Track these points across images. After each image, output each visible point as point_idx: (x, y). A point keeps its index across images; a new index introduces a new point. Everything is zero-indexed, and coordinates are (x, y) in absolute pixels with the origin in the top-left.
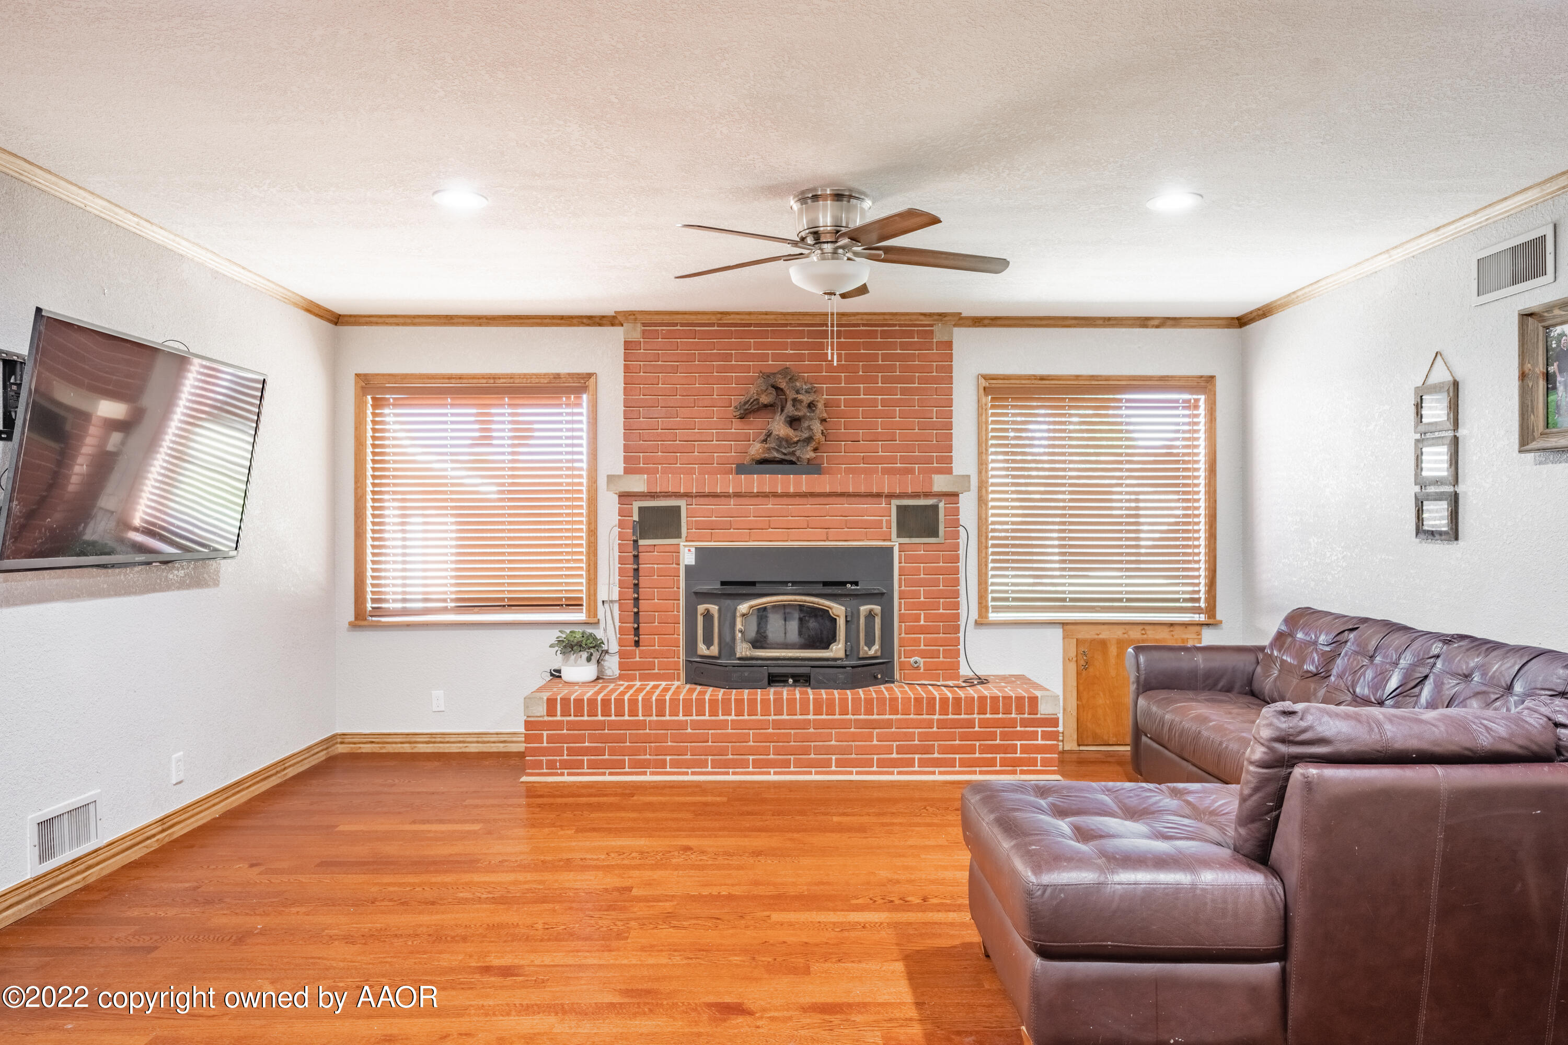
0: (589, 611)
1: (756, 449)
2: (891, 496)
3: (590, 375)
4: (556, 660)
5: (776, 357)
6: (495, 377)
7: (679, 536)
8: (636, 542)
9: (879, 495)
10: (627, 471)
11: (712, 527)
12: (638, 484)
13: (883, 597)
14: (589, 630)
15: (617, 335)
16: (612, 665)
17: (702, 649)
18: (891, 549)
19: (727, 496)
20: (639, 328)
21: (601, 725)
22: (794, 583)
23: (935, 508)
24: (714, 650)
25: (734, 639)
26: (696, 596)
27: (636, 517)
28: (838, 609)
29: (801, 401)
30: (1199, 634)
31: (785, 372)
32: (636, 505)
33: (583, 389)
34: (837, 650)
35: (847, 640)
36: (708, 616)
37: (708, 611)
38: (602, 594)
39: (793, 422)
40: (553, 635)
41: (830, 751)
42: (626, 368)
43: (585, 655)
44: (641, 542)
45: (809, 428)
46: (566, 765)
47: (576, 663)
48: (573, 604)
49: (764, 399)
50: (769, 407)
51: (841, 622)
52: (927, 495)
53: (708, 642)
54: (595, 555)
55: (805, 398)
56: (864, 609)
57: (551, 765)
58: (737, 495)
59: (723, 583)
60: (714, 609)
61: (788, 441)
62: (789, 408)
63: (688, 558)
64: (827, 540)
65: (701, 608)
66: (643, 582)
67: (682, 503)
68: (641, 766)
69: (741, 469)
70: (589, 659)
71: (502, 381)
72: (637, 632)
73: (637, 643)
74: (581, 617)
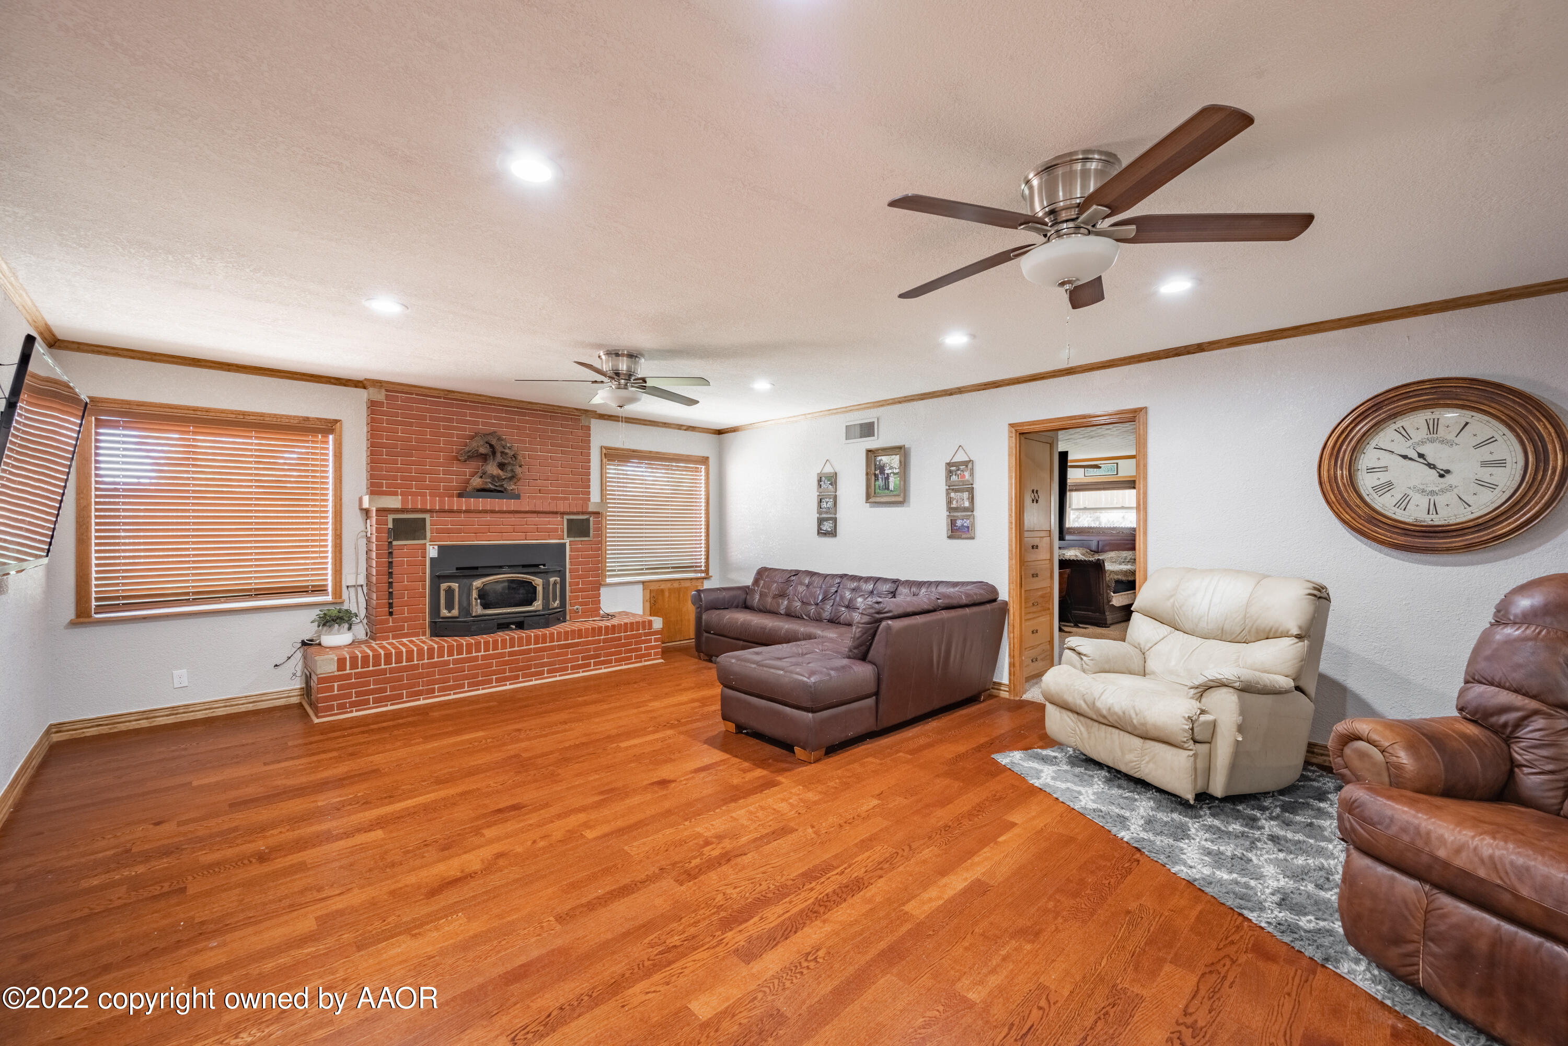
0: (335, 594)
1: (477, 482)
2: (563, 513)
3: (336, 421)
4: (311, 632)
5: (484, 424)
6: (244, 414)
7: (425, 538)
8: (390, 543)
9: (556, 513)
10: (369, 493)
11: (449, 531)
12: (394, 502)
13: (561, 574)
14: (337, 608)
15: (362, 396)
17: (444, 612)
18: (564, 544)
19: (459, 511)
20: (383, 392)
21: (383, 672)
22: (510, 566)
23: (588, 520)
24: (455, 612)
25: (469, 604)
26: (438, 579)
27: (390, 525)
28: (538, 581)
29: (506, 454)
30: (703, 583)
31: (493, 434)
32: (391, 517)
33: (331, 431)
34: (538, 605)
35: (543, 599)
36: (450, 591)
37: (450, 587)
38: (349, 578)
39: (502, 466)
40: (315, 613)
41: (543, 665)
42: (370, 419)
43: (346, 626)
44: (395, 543)
45: (512, 471)
46: (354, 705)
47: (339, 632)
48: (322, 589)
49: (482, 450)
50: (484, 458)
51: (540, 589)
52: (583, 513)
53: (450, 607)
54: (341, 552)
55: (511, 453)
56: (552, 580)
57: (342, 707)
58: (467, 511)
59: (457, 569)
60: (455, 585)
61: (499, 478)
62: (499, 458)
63: (432, 552)
64: (526, 540)
65: (444, 586)
66: (395, 570)
67: (427, 516)
68: (416, 695)
69: (460, 496)
70: (342, 629)
71: (251, 417)
72: (391, 605)
73: (391, 614)
74: (329, 598)
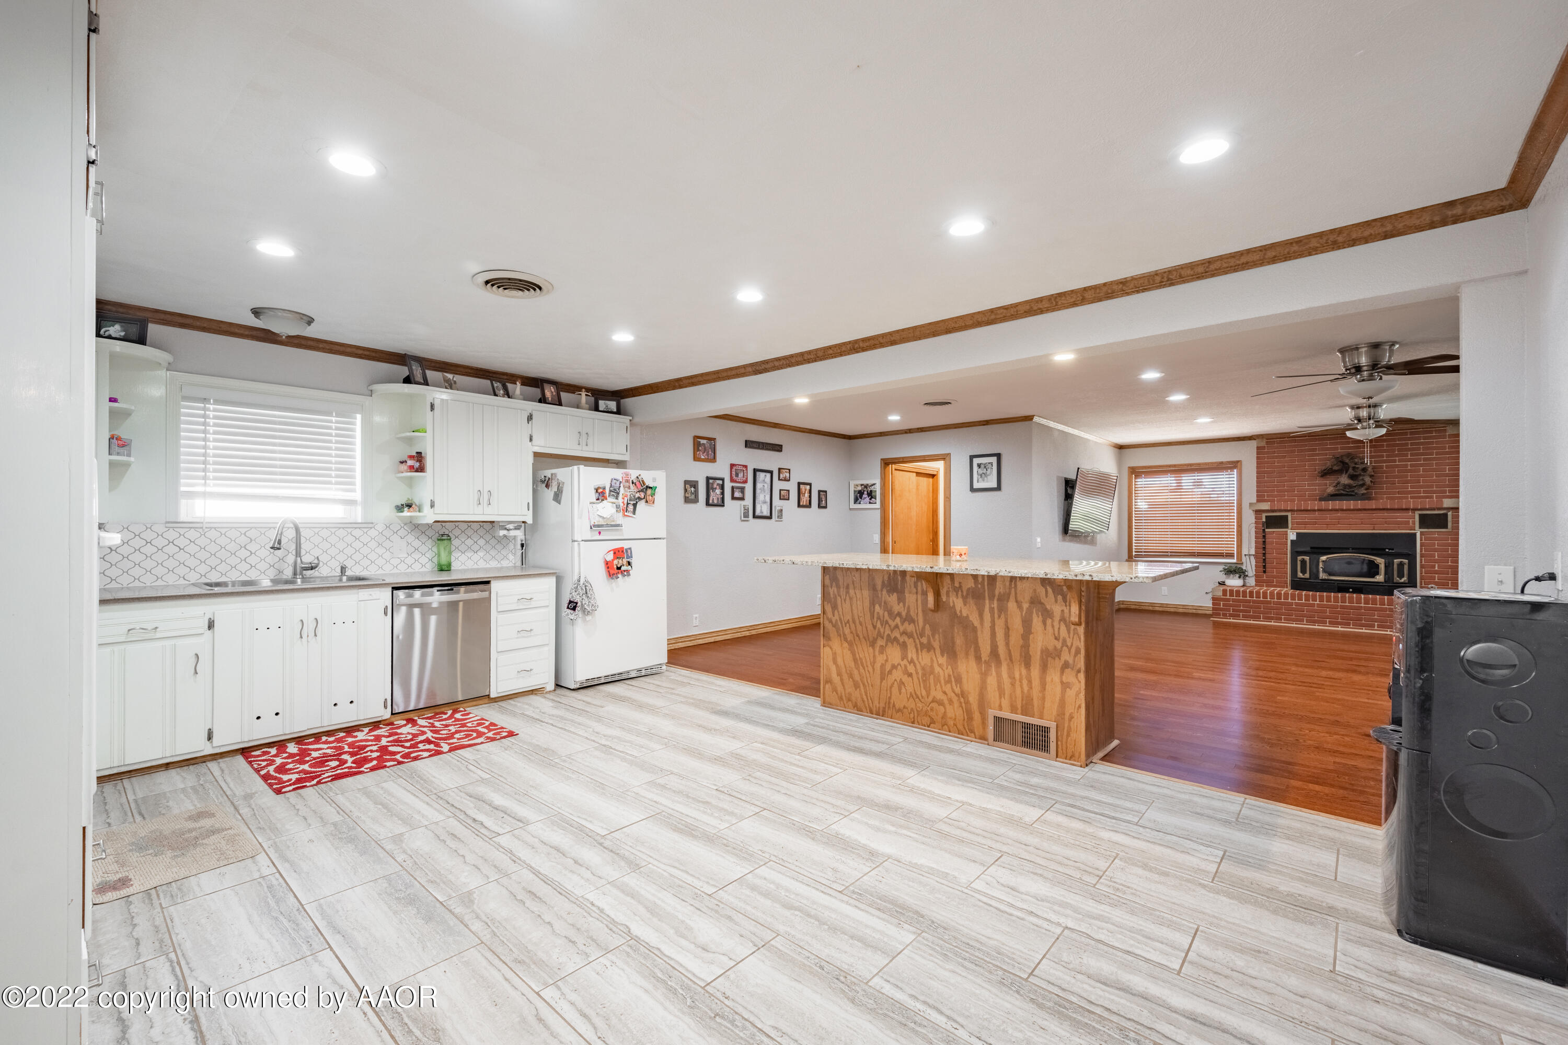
0: (1237, 558)
1: (1331, 490)
2: (1414, 510)
3: (1238, 462)
4: (1222, 577)
5: (1342, 448)
6: (1191, 465)
7: (1287, 527)
8: (1264, 530)
9: (1407, 509)
10: (1258, 501)
11: (1305, 524)
12: (1265, 506)
13: (1412, 557)
14: (1239, 566)
15: (1254, 444)
16: (1251, 581)
17: (1300, 575)
18: (1415, 534)
19: (1314, 510)
20: (1265, 441)
21: (1249, 601)
22: (1353, 549)
23: (1446, 515)
24: (1307, 575)
25: (1318, 571)
26: (1295, 554)
27: (1264, 520)
28: (1381, 561)
29: (1358, 468)
31: (1348, 455)
32: (1264, 515)
33: (1235, 467)
34: (1380, 578)
35: (1386, 573)
36: (1303, 562)
37: (1303, 559)
38: (1245, 551)
39: (1352, 477)
40: (1221, 568)
41: (1376, 621)
42: (1258, 458)
43: (1238, 575)
44: (1267, 530)
45: (1363, 480)
46: (1231, 615)
47: (1233, 578)
48: (1230, 555)
49: (1336, 468)
50: (1340, 472)
51: (1382, 567)
52: (1439, 509)
53: (1304, 572)
54: (1241, 535)
55: (1361, 467)
56: (1396, 561)
57: (1225, 615)
58: (1319, 510)
59: (1311, 548)
60: (1307, 558)
61: (1350, 486)
62: (1351, 471)
63: (1292, 536)
64: (1374, 530)
65: (1300, 558)
66: (1268, 546)
67: (1289, 514)
68: (1270, 619)
69: (1321, 499)
70: (1240, 577)
71: (1194, 466)
72: (1264, 567)
73: (1265, 572)
74: (1235, 561)
